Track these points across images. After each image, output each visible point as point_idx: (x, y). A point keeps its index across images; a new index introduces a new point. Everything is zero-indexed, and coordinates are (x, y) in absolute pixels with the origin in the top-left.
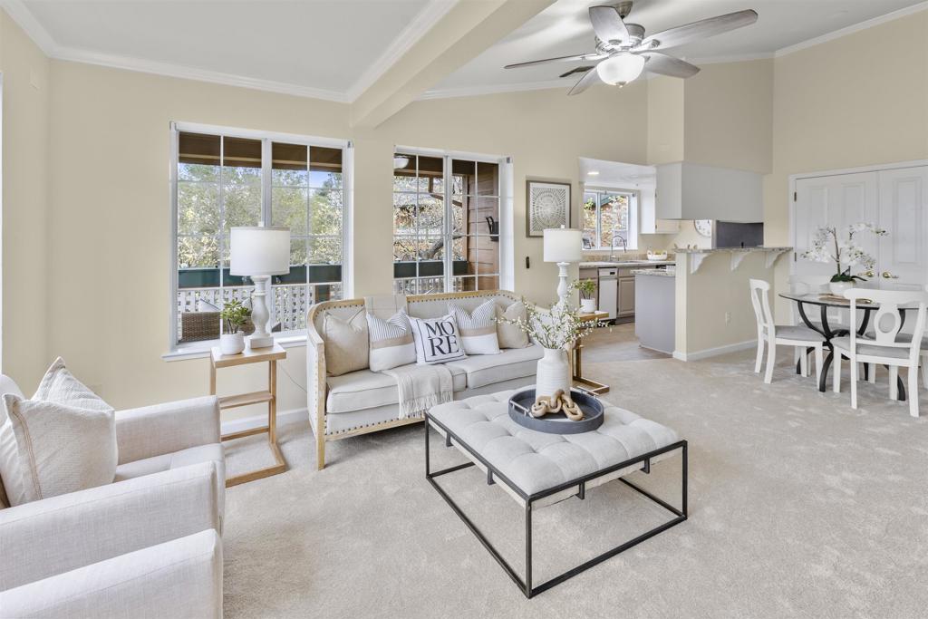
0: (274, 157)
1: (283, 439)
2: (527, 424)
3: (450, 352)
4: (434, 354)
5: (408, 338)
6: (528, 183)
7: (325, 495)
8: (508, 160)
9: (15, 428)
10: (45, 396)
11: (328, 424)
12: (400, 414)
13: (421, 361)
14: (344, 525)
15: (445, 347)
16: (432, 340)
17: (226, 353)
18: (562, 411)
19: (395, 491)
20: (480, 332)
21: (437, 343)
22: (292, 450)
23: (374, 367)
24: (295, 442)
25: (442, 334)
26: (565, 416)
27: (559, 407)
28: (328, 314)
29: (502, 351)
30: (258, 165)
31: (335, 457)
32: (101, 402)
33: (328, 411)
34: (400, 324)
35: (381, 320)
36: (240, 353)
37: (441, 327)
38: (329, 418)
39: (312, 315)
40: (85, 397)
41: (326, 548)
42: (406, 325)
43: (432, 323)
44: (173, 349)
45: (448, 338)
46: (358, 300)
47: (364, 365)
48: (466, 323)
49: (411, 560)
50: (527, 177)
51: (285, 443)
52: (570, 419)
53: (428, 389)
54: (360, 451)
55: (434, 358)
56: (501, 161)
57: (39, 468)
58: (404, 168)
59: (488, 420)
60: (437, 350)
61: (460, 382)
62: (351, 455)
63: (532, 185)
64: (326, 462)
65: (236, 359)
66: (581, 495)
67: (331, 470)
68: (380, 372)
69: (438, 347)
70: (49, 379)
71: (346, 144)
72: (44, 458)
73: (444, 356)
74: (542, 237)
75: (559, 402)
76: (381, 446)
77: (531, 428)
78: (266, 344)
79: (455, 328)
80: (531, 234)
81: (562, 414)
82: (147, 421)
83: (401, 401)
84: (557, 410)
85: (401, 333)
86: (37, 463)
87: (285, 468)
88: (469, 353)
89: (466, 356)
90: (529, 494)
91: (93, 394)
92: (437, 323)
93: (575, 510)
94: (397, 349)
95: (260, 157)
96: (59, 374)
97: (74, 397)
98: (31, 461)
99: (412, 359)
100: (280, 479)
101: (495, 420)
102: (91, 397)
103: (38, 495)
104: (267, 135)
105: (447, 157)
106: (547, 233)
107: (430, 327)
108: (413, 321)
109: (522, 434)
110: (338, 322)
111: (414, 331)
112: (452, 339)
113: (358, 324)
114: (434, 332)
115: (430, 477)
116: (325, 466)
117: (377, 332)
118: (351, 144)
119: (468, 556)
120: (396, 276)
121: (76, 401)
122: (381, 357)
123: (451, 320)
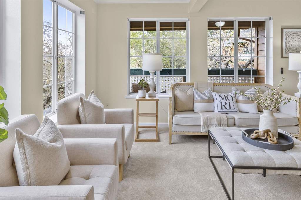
0: (160, 26)
1: (161, 132)
2: (247, 141)
3: (230, 109)
4: (222, 109)
5: (211, 100)
6: (282, 30)
7: (169, 152)
8: (270, 19)
9: (81, 105)
10: (89, 99)
11: (173, 128)
12: (202, 130)
13: (216, 111)
14: (171, 163)
15: (227, 106)
16: (221, 103)
17: (140, 97)
18: (267, 138)
19: (194, 158)
20: (247, 102)
21: (223, 104)
22: (163, 136)
23: (195, 110)
24: (164, 134)
25: (226, 101)
26: (268, 141)
27: (265, 137)
28: (177, 87)
29: (259, 113)
30: (155, 30)
31: (176, 141)
32: (101, 104)
33: (173, 123)
34: (207, 94)
35: (200, 92)
36: (145, 97)
37: (226, 98)
38: (173, 126)
39: (172, 88)
40: (98, 101)
41: (163, 168)
42: (210, 95)
43: (222, 95)
44: (128, 95)
45: (229, 103)
46: (191, 83)
47: (191, 109)
48: (240, 97)
49: (190, 181)
50: (282, 26)
51: (161, 133)
52: (270, 142)
53: (215, 122)
54: (186, 142)
55: (222, 110)
56: (267, 19)
57: (86, 117)
58: (223, 26)
59: (231, 136)
60: (223, 107)
61: (231, 122)
62: (182, 142)
63: (285, 31)
64: (172, 143)
65: (143, 99)
66: (264, 175)
67: (174, 145)
68: (197, 113)
69: (224, 106)
70: (91, 95)
71: (188, 20)
72: (87, 114)
73: (226, 110)
74: (288, 57)
75: (266, 135)
76: (195, 142)
77: (249, 142)
78: (154, 96)
79: (234, 99)
80: (284, 56)
81: (266, 140)
82: (114, 113)
83: (202, 124)
84: (264, 138)
85: (207, 98)
86: (86, 115)
87: (158, 140)
88: (241, 111)
89: (239, 112)
90: (234, 165)
91: (100, 101)
92: (225, 96)
93: (275, 188)
94: (206, 104)
95: (156, 27)
96: (93, 94)
97: (95, 101)
98: (85, 114)
99: (212, 110)
100: (156, 144)
101: (234, 137)
102: (99, 102)
103: (86, 123)
104: (158, 20)
105: (235, 20)
106: (291, 55)
107: (221, 97)
108: (214, 94)
109: (243, 144)
110: (180, 90)
111: (214, 98)
112: (231, 103)
113: (189, 92)
114: (223, 99)
115: (210, 157)
116: (172, 144)
117: (197, 96)
118: (189, 19)
119: (213, 187)
120: (209, 74)
121: (96, 102)
122: (198, 106)
123: (232, 95)
